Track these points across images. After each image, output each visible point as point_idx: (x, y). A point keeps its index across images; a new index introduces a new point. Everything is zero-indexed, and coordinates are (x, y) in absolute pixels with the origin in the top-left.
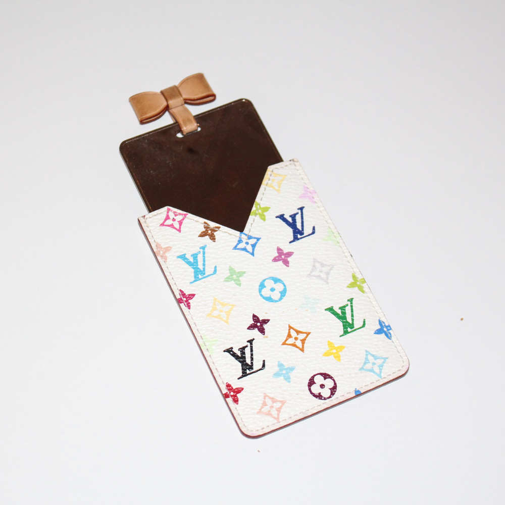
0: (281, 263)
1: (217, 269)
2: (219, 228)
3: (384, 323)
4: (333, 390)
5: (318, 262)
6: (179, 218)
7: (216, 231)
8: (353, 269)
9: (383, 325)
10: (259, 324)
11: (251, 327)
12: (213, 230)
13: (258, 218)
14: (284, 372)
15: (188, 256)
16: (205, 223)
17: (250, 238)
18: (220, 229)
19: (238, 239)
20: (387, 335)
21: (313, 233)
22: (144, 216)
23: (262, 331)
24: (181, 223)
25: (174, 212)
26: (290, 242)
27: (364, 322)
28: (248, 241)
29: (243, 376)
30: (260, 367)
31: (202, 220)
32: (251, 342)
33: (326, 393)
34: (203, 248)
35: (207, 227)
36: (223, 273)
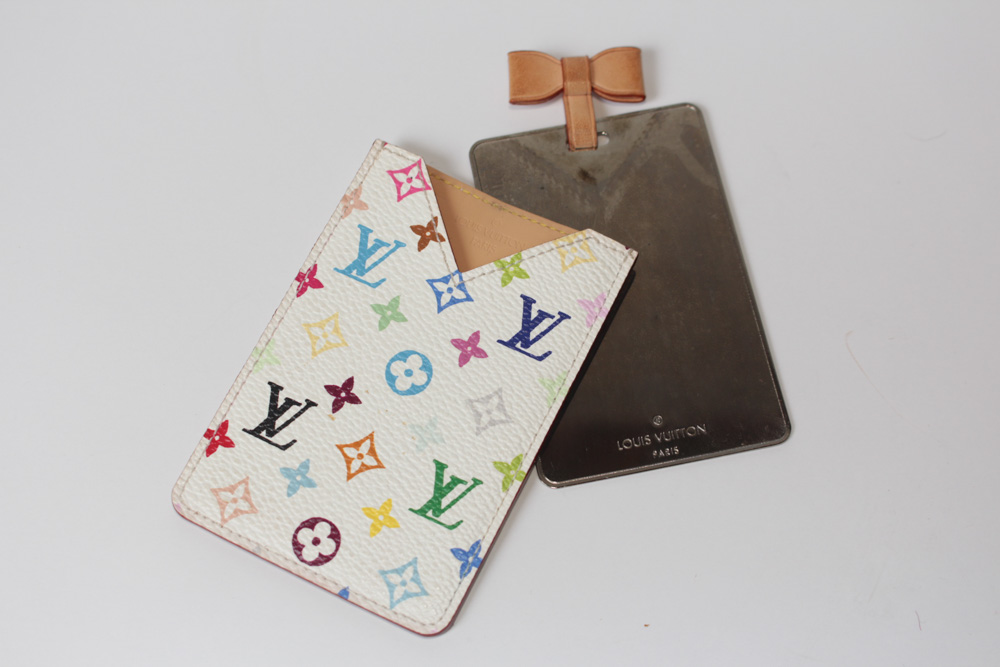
0: (457, 352)
1: (383, 284)
2: (442, 239)
3: (479, 550)
4: (323, 560)
5: (500, 397)
6: (417, 184)
7: (436, 241)
8: (530, 448)
9: (476, 551)
10: (343, 395)
11: (331, 389)
12: (434, 237)
13: (500, 274)
14: (299, 479)
15: (372, 237)
16: (436, 219)
17: (461, 287)
18: (443, 243)
19: (446, 274)
20: (463, 567)
21: (540, 359)
22: (386, 144)
23: (337, 406)
24: (413, 190)
25: (421, 173)
26: (500, 341)
27: (459, 523)
28: (454, 288)
29: (251, 432)
30: (282, 443)
31: (437, 213)
32: (310, 404)
33: (310, 553)
34: (399, 244)
35: (431, 226)
36: (382, 296)
